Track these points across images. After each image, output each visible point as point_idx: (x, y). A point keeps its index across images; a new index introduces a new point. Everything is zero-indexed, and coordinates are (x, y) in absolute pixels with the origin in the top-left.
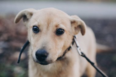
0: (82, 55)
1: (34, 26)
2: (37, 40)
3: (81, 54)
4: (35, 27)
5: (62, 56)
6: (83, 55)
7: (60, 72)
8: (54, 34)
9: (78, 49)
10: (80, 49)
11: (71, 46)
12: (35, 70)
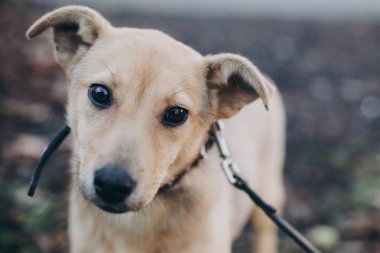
0: (236, 185)
1: (95, 85)
2: (102, 133)
3: (234, 180)
4: (98, 90)
5: (170, 184)
6: (240, 183)
7: (163, 233)
8: (156, 121)
9: (226, 163)
10: (230, 166)
11: (203, 152)
12: (90, 223)
